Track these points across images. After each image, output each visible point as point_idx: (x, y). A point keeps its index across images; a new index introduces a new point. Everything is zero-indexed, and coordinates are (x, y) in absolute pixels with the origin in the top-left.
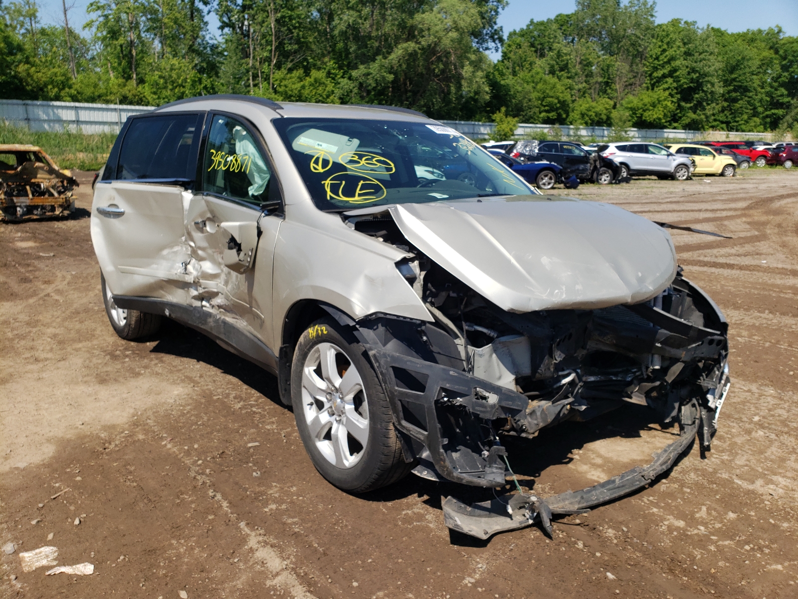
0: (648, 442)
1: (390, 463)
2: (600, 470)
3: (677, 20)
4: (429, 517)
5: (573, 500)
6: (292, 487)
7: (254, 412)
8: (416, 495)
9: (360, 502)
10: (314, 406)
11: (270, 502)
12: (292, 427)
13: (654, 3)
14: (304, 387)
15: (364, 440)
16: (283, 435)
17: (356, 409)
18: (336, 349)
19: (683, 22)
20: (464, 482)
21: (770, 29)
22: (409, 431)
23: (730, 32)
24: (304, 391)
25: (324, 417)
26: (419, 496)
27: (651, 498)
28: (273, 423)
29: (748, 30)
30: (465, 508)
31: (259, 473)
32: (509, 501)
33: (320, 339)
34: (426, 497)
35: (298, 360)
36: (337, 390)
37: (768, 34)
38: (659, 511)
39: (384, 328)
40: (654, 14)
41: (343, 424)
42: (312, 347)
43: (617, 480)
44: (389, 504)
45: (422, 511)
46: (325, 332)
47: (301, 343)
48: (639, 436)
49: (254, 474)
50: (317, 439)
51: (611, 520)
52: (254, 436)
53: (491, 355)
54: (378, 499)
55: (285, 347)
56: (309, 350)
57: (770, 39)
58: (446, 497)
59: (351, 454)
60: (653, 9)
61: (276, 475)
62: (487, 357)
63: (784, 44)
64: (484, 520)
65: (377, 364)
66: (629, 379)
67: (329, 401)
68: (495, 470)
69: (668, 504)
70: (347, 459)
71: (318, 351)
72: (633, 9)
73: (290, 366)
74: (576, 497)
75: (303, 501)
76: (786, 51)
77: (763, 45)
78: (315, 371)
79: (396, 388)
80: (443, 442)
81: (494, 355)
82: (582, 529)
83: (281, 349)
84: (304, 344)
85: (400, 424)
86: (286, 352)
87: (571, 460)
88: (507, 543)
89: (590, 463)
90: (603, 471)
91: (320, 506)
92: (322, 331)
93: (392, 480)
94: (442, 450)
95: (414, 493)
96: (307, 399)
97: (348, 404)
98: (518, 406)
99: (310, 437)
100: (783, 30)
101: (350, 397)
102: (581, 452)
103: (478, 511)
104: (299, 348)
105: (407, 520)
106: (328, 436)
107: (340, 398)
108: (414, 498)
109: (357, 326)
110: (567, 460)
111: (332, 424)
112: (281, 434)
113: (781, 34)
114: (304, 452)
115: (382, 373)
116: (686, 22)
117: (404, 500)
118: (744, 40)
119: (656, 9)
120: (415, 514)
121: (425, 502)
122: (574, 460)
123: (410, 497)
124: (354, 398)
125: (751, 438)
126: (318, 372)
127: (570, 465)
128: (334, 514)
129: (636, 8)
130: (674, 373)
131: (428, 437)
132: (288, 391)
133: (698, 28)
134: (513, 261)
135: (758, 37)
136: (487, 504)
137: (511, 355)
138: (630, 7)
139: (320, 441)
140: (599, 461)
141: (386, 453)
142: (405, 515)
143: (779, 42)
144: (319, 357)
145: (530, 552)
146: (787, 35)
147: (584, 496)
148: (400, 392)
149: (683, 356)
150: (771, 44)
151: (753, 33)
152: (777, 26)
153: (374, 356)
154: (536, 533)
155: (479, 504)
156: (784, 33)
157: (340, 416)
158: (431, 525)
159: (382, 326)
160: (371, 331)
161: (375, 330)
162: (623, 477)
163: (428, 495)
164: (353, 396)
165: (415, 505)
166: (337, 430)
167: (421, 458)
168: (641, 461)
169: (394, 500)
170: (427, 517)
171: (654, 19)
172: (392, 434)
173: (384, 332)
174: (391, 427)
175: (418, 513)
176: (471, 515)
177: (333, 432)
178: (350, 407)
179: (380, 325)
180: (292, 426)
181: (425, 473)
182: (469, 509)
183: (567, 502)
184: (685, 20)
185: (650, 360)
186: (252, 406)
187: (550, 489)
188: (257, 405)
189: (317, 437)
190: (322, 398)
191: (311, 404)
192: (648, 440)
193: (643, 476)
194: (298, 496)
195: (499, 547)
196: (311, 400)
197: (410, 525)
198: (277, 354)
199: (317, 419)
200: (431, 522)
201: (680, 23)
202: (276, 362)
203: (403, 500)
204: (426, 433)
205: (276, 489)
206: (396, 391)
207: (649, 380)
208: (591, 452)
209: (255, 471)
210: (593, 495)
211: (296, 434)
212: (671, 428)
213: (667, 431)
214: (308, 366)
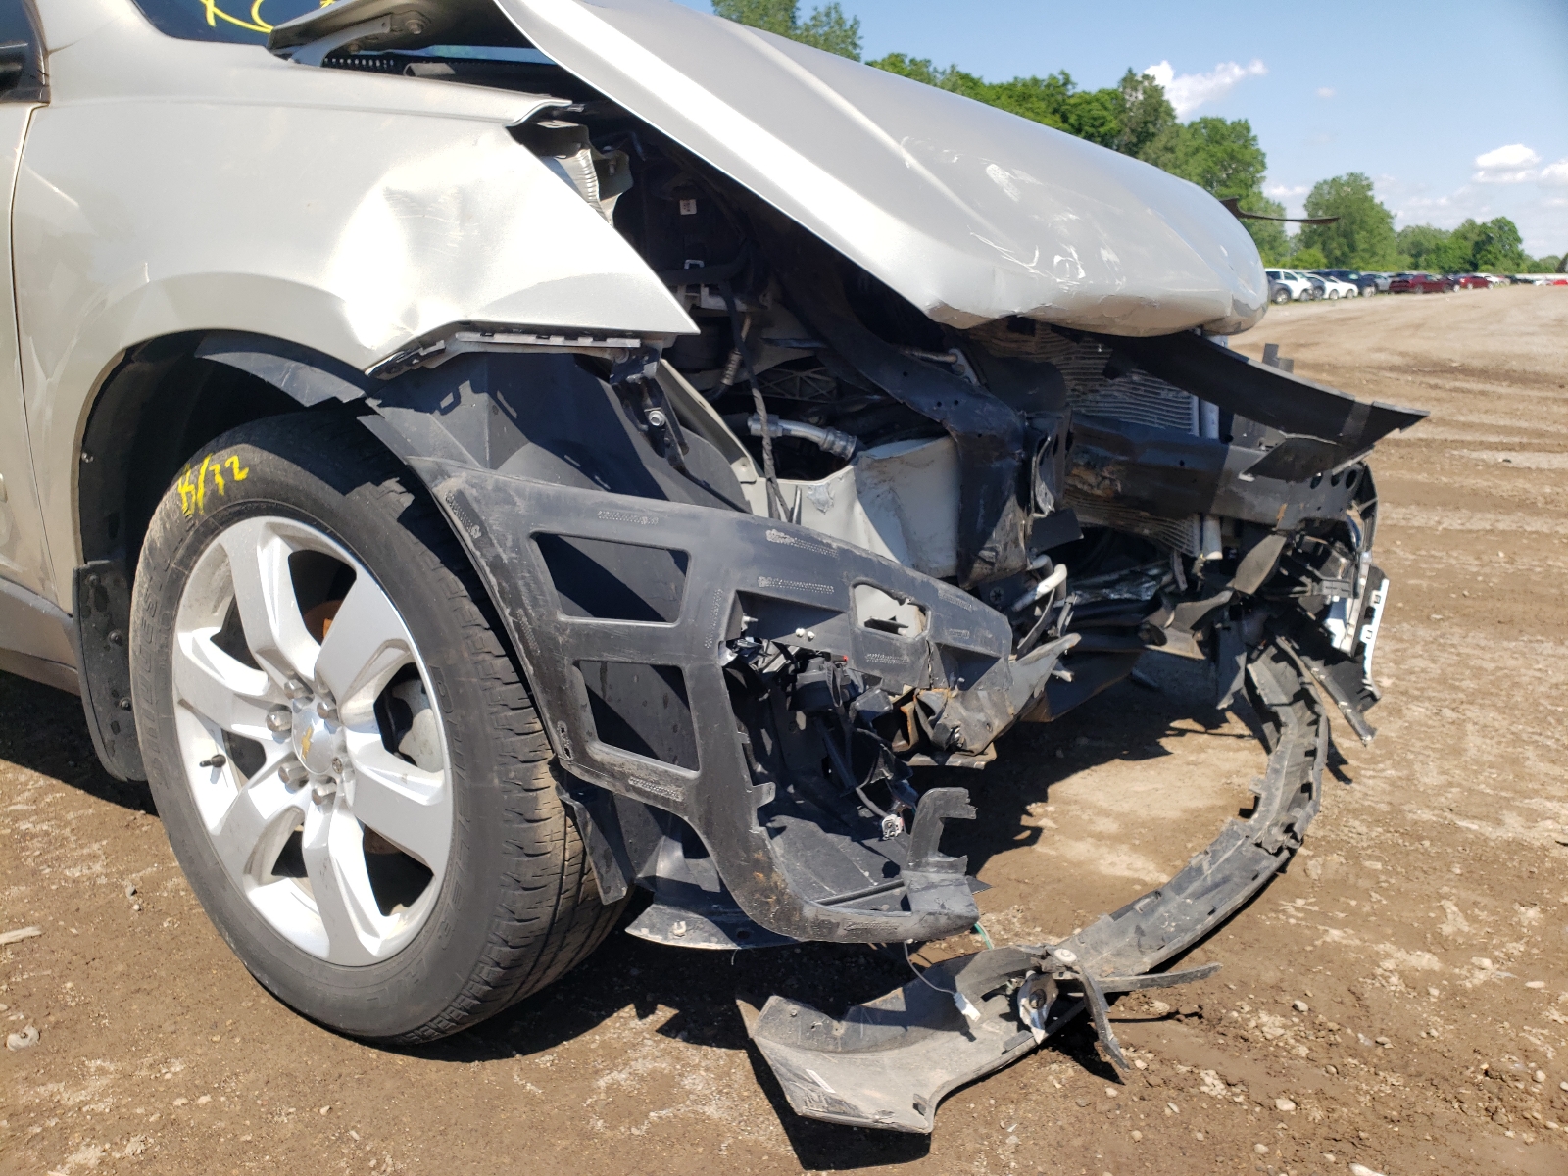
0: (1195, 764)
1: (544, 915)
2: (1125, 847)
3: (897, 56)
4: (695, 1082)
5: (1121, 943)
6: (166, 1062)
7: (25, 835)
8: (629, 1011)
9: (436, 1071)
10: (229, 768)
11: (77, 1137)
12: (162, 862)
13: (856, 22)
14: (183, 703)
15: (434, 847)
16: (130, 890)
17: (391, 744)
18: (289, 539)
19: (907, 61)
20: (840, 936)
21: (1052, 78)
22: (621, 777)
23: (986, 81)
24: (184, 720)
25: (270, 795)
26: (644, 1012)
27: (1300, 902)
28: (94, 857)
29: (1016, 79)
30: (828, 1028)
31: (32, 1032)
32: (958, 979)
33: (229, 509)
34: (664, 1014)
35: (151, 609)
36: (308, 688)
37: (1048, 86)
38: (1348, 937)
39: (484, 397)
40: (858, 42)
41: (344, 805)
42: (195, 551)
43: (1206, 866)
44: (544, 1059)
45: (664, 1065)
46: (240, 476)
47: (152, 542)
48: (1163, 752)
49: (13, 1039)
50: (249, 879)
51: (1243, 984)
52: (19, 908)
53: (851, 507)
54: (500, 1051)
55: (93, 570)
56: (187, 564)
57: (1052, 95)
58: (759, 1007)
59: (386, 909)
60: (854, 33)
61: (100, 1030)
62: (840, 508)
63: (1075, 105)
64: (888, 1057)
65: (476, 532)
66: (1147, 596)
67: (282, 735)
68: (934, 876)
69: (1353, 913)
70: (370, 929)
71: (222, 555)
72: (821, 31)
73: (123, 642)
74: (1122, 933)
75: (216, 1110)
76: (1080, 117)
77: (1043, 105)
78: (216, 639)
79: (563, 618)
80: (759, 799)
81: (858, 508)
82: (1182, 1028)
83: (80, 577)
84: (166, 540)
85: (583, 757)
86: (101, 591)
87: (1037, 832)
88: (987, 1124)
89: (1091, 835)
90: (1134, 848)
91: (287, 1119)
92: (227, 473)
93: (551, 975)
94: (757, 829)
95: (621, 1006)
96: (197, 745)
97: (358, 728)
98: (986, 642)
99: (222, 876)
100: (1073, 79)
101: (362, 703)
102: (1050, 808)
103: (869, 1031)
104: (147, 565)
105: (623, 1108)
106: (291, 862)
107: (323, 715)
108: (624, 1025)
109: (372, 403)
110: (1027, 833)
111: (300, 817)
112: (121, 888)
113: (1070, 87)
114: (208, 932)
115: (497, 566)
116: (913, 61)
117: (592, 1039)
118: (1010, 97)
119: (860, 33)
120: (642, 1079)
121: (668, 1030)
122: (1045, 833)
123: (608, 1022)
124: (379, 706)
125: (1411, 723)
126: (232, 640)
127: (1038, 847)
128: (343, 1138)
129: (826, 29)
130: (1260, 567)
131: (700, 787)
132: (124, 730)
133: (935, 70)
134: (910, 160)
135: (1033, 92)
136: (894, 1000)
137: (898, 510)
138: (815, 26)
139: (260, 882)
140: (1109, 826)
141: (528, 878)
142: (609, 1088)
143: (1068, 101)
144: (228, 585)
145: (1077, 1142)
146: (1079, 89)
147: (1143, 926)
148: (577, 631)
149: (1281, 515)
150: (1055, 105)
151: (1025, 85)
152: (1063, 73)
153: (460, 497)
154: (1062, 1071)
155: (869, 1004)
156: (1074, 85)
157: (330, 780)
158: (710, 1111)
159: (476, 389)
160: (432, 421)
161: (445, 411)
162: (1215, 855)
163: (669, 1004)
164: (372, 701)
165: (634, 1046)
166: (325, 833)
167: (652, 879)
168: (1211, 809)
169: (555, 1043)
170: (687, 1082)
171: (858, 51)
172: (550, 800)
173: (485, 415)
174: (545, 777)
175: (652, 1073)
176: (847, 1047)
177: (307, 843)
178: (364, 742)
179: (465, 389)
180: (163, 859)
181: (680, 928)
182: (840, 1028)
183: (1106, 953)
184: (910, 57)
185: (1197, 538)
186: (17, 817)
187: (1025, 921)
188: (36, 812)
189: (248, 870)
190: (254, 729)
191: (218, 763)
192: (1192, 757)
193: (1259, 845)
194: (192, 1091)
195: (970, 1146)
196: (212, 748)
197: (637, 1124)
198: (67, 603)
199: (241, 809)
200: (706, 1100)
201: (902, 61)
202: (68, 633)
203: (586, 1037)
204: (692, 775)
205: (104, 1081)
206: (562, 628)
207: (1194, 593)
208: (1074, 807)
209: (15, 1028)
210: (1162, 920)
211: (179, 881)
212: (1225, 725)
213: (1219, 731)
214: (192, 626)
